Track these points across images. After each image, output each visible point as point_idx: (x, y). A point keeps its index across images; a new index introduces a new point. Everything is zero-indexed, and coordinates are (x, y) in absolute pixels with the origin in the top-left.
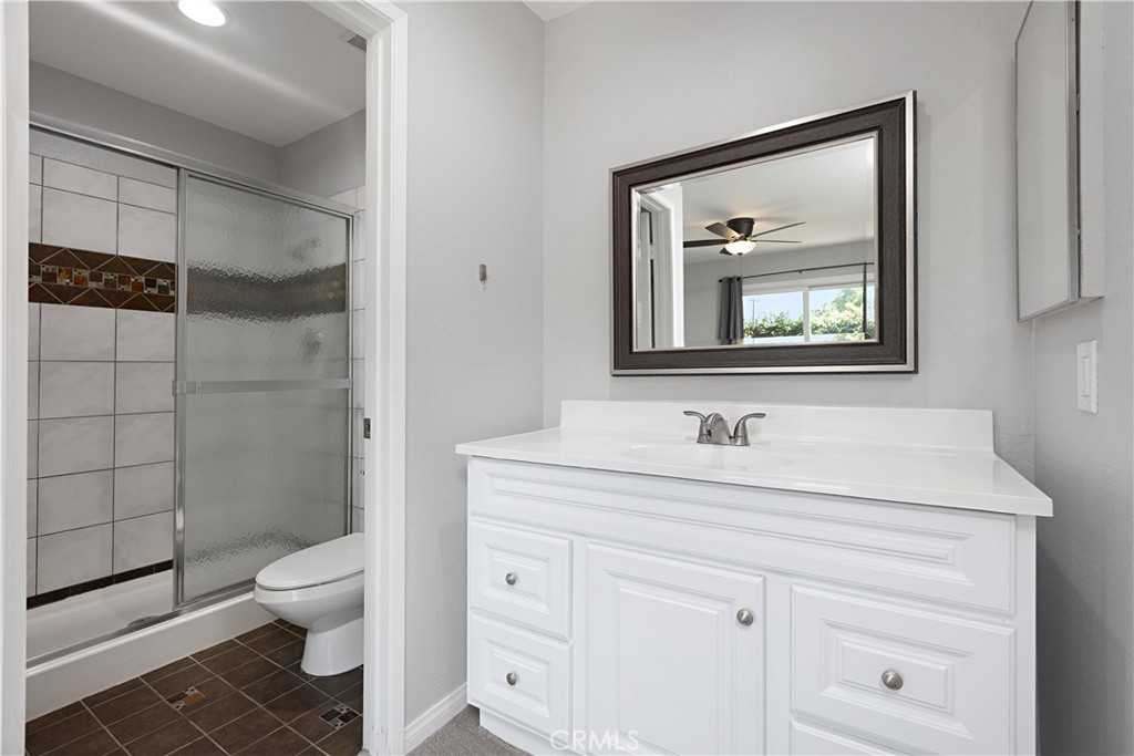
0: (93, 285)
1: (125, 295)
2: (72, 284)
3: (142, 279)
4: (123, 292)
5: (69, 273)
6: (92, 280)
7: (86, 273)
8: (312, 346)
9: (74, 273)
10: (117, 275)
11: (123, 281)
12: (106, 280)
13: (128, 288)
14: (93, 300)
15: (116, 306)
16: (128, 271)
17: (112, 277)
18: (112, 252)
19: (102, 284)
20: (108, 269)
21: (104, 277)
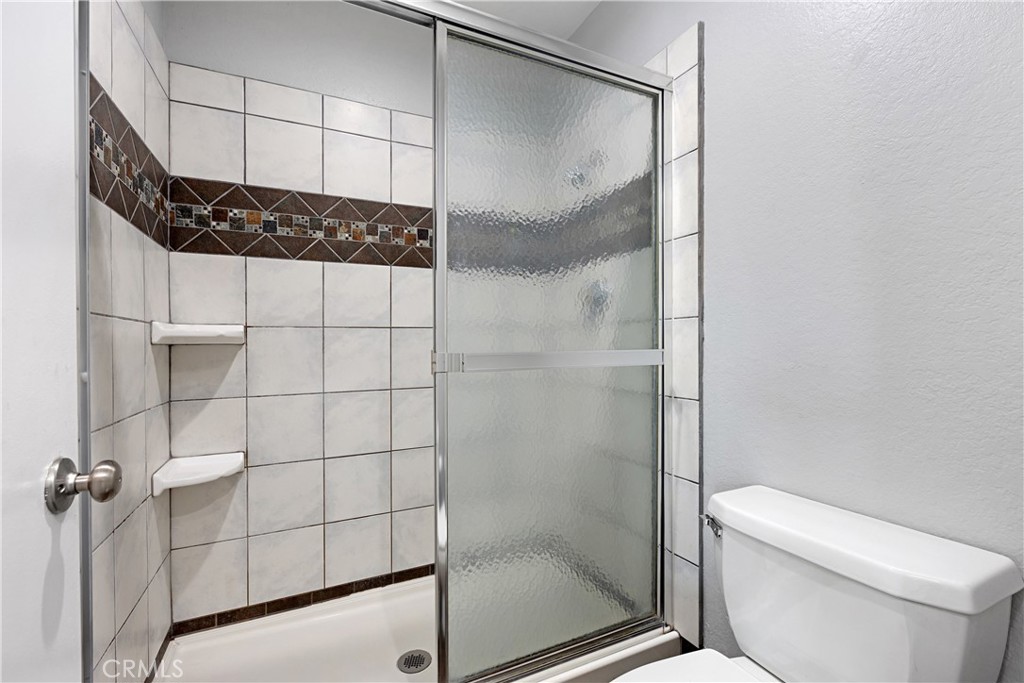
0: (369, 239)
1: (398, 249)
2: (350, 239)
3: (415, 230)
4: (398, 247)
5: (348, 226)
6: (368, 234)
7: (363, 226)
8: (596, 302)
9: (353, 226)
10: (390, 226)
11: (397, 232)
12: (381, 232)
13: (401, 242)
14: (371, 257)
15: (391, 262)
16: (401, 221)
17: (387, 229)
18: (386, 200)
19: (378, 237)
20: (384, 220)
21: (379, 230)
